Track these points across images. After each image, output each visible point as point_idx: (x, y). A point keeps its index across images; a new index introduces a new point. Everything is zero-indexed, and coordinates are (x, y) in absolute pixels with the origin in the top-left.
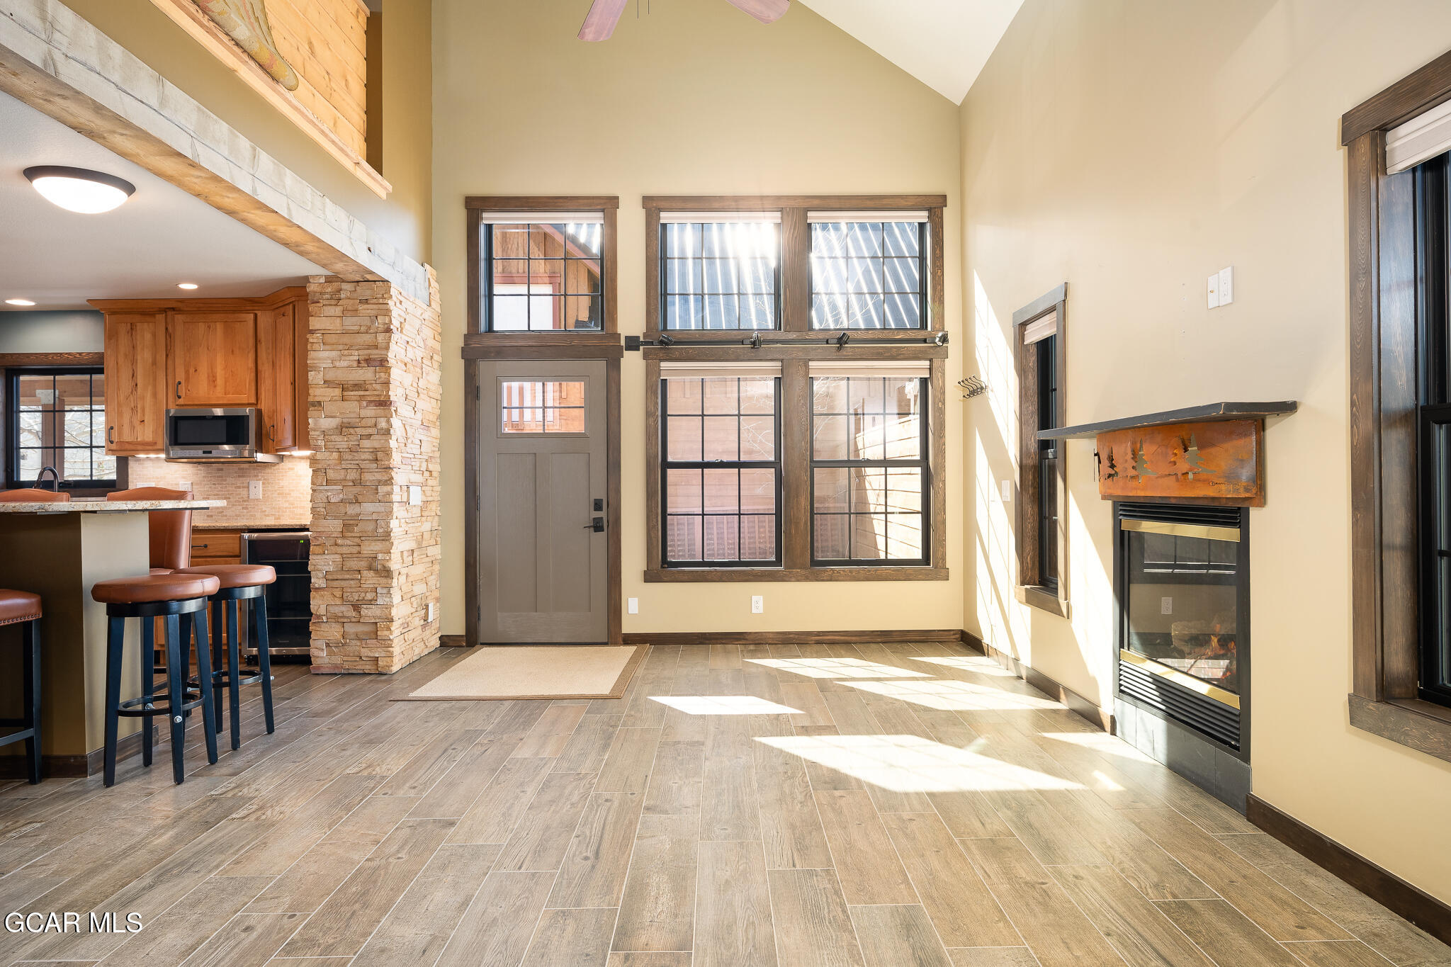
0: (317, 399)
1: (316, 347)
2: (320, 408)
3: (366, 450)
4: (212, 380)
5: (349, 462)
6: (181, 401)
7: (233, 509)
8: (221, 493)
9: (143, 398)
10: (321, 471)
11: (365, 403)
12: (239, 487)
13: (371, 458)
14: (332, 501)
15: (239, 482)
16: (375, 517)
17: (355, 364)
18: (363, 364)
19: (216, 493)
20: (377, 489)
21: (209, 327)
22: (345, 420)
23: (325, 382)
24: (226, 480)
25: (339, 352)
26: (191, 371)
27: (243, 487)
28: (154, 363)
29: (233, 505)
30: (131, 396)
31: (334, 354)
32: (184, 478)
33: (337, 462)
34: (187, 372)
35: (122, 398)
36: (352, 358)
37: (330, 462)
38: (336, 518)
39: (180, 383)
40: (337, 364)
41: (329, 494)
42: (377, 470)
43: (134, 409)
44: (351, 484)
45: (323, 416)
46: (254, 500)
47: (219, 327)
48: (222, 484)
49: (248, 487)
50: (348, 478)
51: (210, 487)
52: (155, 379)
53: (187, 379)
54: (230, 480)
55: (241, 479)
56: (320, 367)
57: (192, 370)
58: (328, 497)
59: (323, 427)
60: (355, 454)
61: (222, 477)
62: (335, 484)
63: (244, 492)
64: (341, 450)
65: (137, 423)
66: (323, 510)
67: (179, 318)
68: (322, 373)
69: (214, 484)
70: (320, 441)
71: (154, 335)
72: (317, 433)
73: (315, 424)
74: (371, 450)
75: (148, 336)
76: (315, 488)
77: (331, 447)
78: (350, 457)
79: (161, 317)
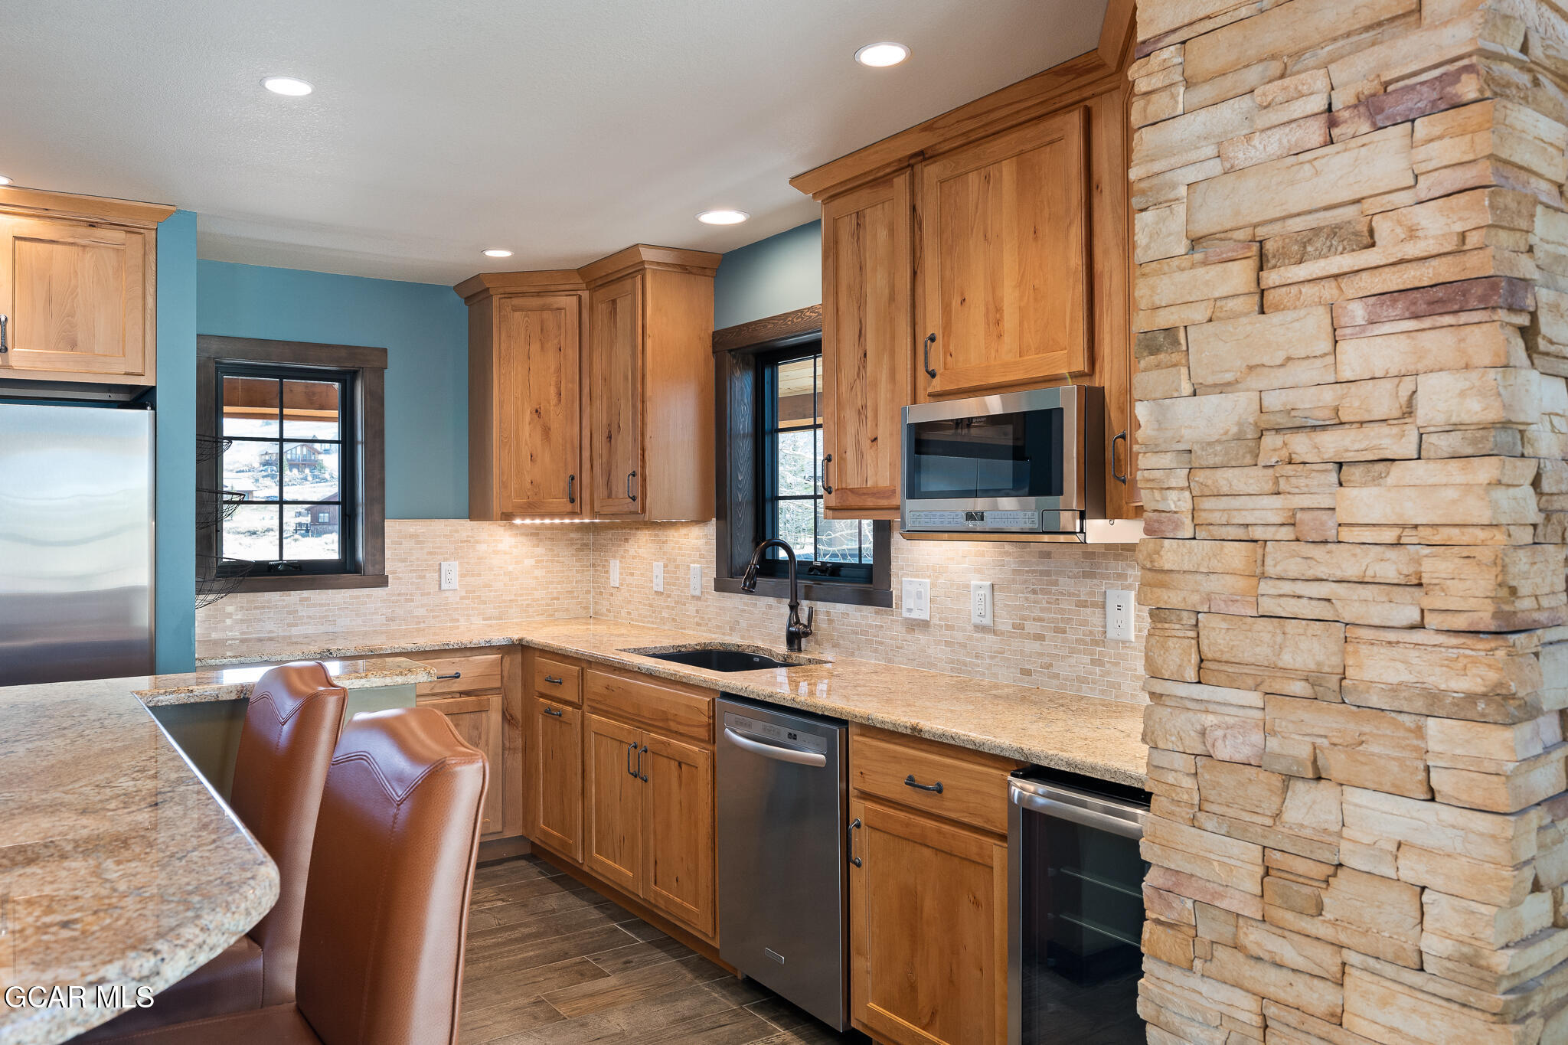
0: (1164, 319)
1: (1160, 105)
2: (1175, 357)
3: (1368, 535)
4: (995, 320)
5: (1287, 587)
6: (937, 385)
7: (1072, 661)
8: (1045, 615)
9: (875, 384)
10: (1180, 620)
11: (1358, 312)
12: (1083, 604)
13: (1392, 576)
14: (1223, 752)
15: (1085, 589)
16: (1412, 869)
17: (1314, 133)
18: (1355, 125)
19: (1037, 613)
20: (1419, 732)
21: (987, 178)
22: (1273, 401)
23: (1195, 242)
24: (1055, 583)
25: (1246, 103)
26: (954, 303)
27: (1094, 605)
28: (892, 298)
29: (1073, 651)
30: (858, 381)
31: (1229, 114)
32: (979, 571)
33: (1241, 583)
34: (946, 309)
35: (844, 388)
36: (1299, 108)
37: (1213, 584)
38: (1235, 830)
39: (932, 339)
40: (1240, 155)
41: (1210, 720)
42: (1418, 636)
43: (861, 412)
44: (1298, 687)
45: (1187, 388)
46: (1117, 642)
47: (1007, 172)
48: (1050, 593)
49: (1104, 607)
50: (1287, 659)
51: (1027, 599)
52: (893, 338)
53: (947, 326)
54: (1065, 583)
55: (1088, 581)
56: (1174, 186)
57: (956, 302)
58: (1203, 733)
59: (1187, 433)
60: (1318, 552)
61: (1048, 573)
62: (1232, 683)
63: (1093, 617)
64: (1258, 533)
65: (866, 443)
66: (1188, 783)
67: (931, 172)
68: (1180, 209)
69: (1034, 592)
70: (1173, 495)
71: (892, 231)
72: (1166, 460)
73: (1160, 426)
74: (1389, 536)
75: (883, 234)
76: (1159, 687)
77: (1216, 517)
78: (1294, 568)
79: (901, 182)
